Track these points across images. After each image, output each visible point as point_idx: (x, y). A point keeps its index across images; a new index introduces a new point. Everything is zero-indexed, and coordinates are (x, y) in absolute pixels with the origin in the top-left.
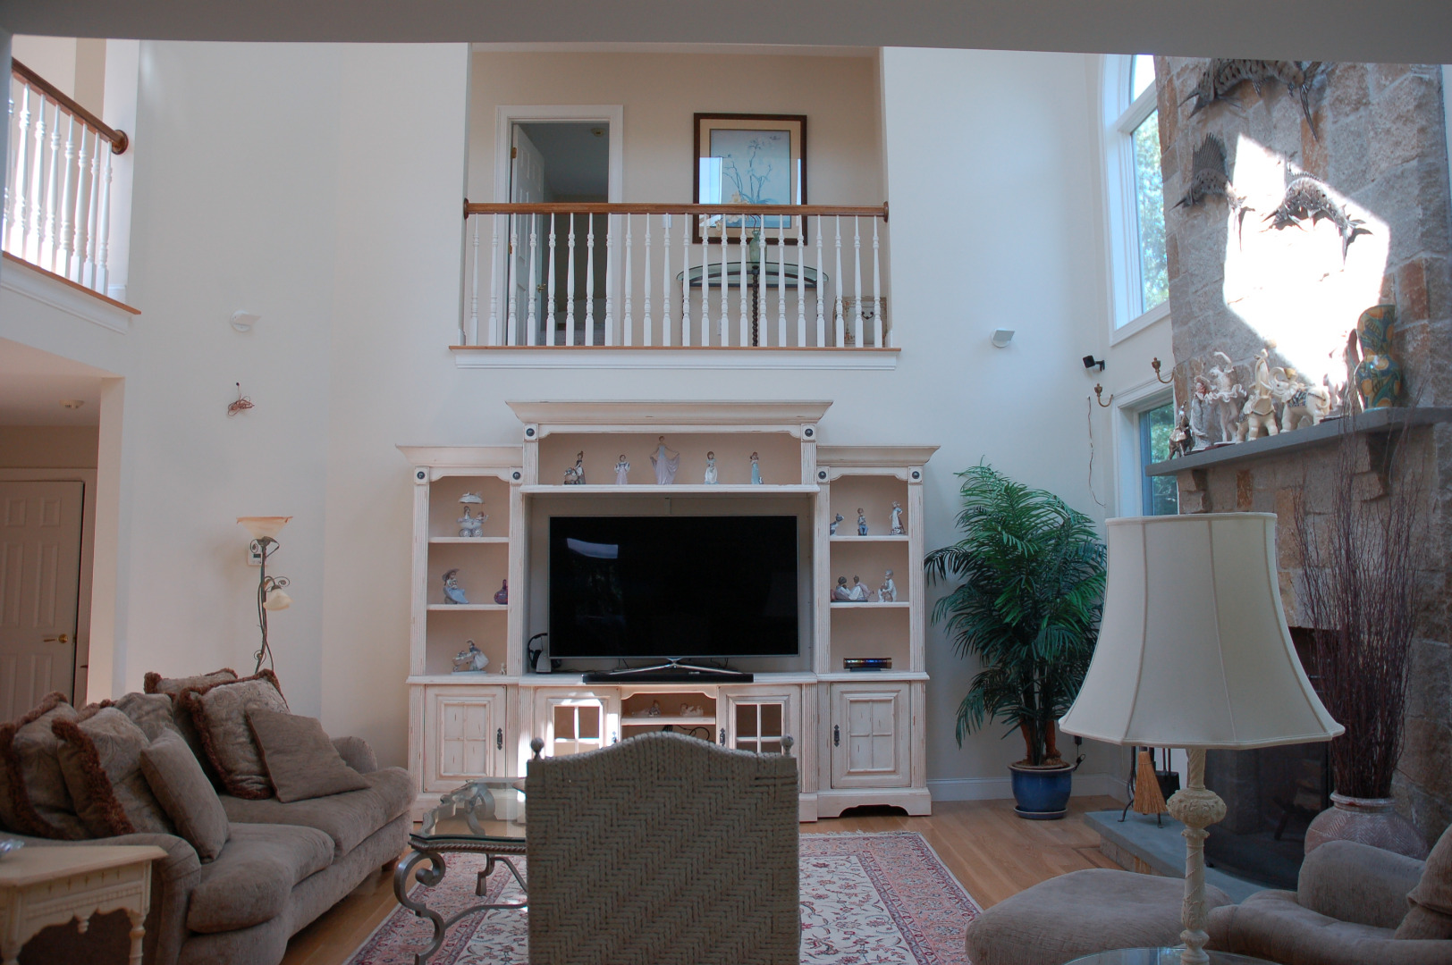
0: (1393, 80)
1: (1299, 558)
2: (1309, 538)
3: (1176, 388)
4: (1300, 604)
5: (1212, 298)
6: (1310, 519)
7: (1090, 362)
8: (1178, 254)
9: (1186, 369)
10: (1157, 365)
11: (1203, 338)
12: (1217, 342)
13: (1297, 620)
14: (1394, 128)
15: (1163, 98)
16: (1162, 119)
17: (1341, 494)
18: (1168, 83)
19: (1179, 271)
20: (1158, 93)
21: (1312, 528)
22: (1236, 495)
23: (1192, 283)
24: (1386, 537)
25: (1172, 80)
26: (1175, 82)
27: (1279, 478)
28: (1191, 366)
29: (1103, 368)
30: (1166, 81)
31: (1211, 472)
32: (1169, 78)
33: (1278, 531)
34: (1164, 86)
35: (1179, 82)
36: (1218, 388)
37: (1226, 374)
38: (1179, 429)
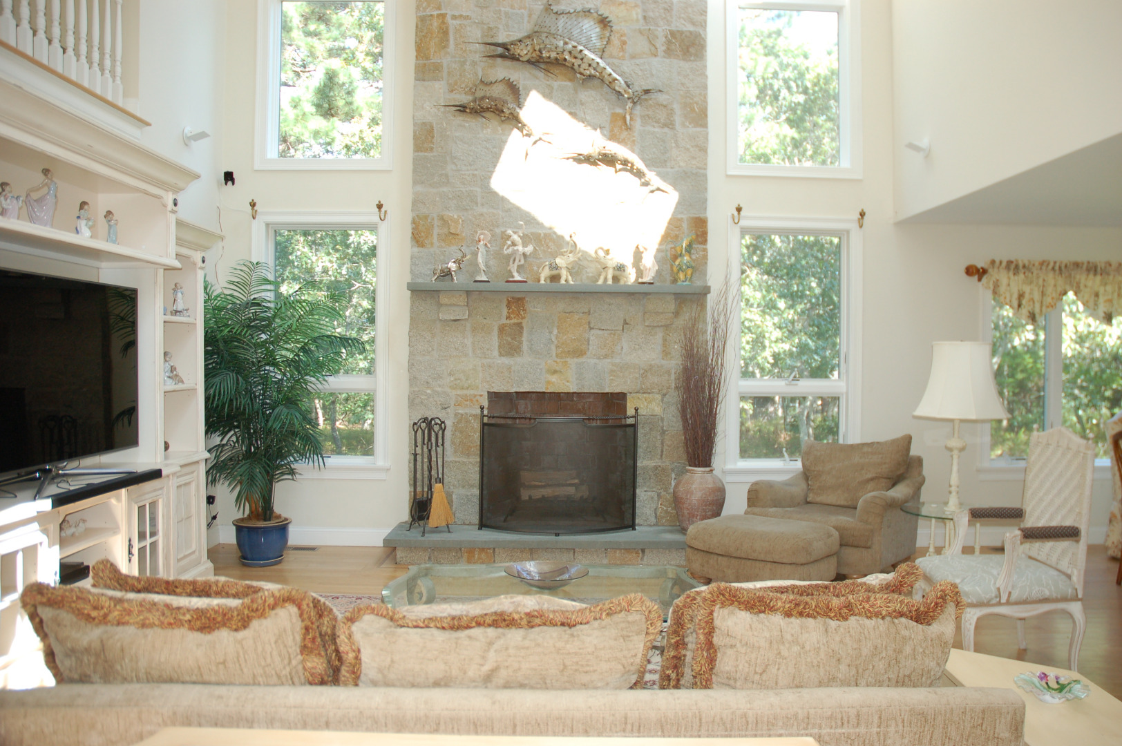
0: (694, 127)
1: (580, 353)
2: (591, 343)
3: (413, 229)
4: (577, 379)
5: (481, 180)
6: (593, 331)
7: (229, 177)
8: (433, 137)
9: (433, 219)
10: (380, 206)
11: (464, 203)
12: (485, 210)
13: (573, 388)
14: (691, 149)
15: (428, 22)
16: (424, 36)
17: (625, 320)
18: (438, 16)
19: (432, 149)
20: (419, 15)
21: (594, 337)
22: (505, 311)
23: (454, 163)
24: (664, 345)
25: (444, 16)
26: (448, 19)
27: (561, 306)
28: (442, 218)
29: (233, 184)
30: (435, 13)
31: (476, 294)
32: (439, 12)
33: (557, 337)
34: (431, 15)
35: (454, 22)
36: (514, 244)
37: (519, 236)
38: (454, 262)
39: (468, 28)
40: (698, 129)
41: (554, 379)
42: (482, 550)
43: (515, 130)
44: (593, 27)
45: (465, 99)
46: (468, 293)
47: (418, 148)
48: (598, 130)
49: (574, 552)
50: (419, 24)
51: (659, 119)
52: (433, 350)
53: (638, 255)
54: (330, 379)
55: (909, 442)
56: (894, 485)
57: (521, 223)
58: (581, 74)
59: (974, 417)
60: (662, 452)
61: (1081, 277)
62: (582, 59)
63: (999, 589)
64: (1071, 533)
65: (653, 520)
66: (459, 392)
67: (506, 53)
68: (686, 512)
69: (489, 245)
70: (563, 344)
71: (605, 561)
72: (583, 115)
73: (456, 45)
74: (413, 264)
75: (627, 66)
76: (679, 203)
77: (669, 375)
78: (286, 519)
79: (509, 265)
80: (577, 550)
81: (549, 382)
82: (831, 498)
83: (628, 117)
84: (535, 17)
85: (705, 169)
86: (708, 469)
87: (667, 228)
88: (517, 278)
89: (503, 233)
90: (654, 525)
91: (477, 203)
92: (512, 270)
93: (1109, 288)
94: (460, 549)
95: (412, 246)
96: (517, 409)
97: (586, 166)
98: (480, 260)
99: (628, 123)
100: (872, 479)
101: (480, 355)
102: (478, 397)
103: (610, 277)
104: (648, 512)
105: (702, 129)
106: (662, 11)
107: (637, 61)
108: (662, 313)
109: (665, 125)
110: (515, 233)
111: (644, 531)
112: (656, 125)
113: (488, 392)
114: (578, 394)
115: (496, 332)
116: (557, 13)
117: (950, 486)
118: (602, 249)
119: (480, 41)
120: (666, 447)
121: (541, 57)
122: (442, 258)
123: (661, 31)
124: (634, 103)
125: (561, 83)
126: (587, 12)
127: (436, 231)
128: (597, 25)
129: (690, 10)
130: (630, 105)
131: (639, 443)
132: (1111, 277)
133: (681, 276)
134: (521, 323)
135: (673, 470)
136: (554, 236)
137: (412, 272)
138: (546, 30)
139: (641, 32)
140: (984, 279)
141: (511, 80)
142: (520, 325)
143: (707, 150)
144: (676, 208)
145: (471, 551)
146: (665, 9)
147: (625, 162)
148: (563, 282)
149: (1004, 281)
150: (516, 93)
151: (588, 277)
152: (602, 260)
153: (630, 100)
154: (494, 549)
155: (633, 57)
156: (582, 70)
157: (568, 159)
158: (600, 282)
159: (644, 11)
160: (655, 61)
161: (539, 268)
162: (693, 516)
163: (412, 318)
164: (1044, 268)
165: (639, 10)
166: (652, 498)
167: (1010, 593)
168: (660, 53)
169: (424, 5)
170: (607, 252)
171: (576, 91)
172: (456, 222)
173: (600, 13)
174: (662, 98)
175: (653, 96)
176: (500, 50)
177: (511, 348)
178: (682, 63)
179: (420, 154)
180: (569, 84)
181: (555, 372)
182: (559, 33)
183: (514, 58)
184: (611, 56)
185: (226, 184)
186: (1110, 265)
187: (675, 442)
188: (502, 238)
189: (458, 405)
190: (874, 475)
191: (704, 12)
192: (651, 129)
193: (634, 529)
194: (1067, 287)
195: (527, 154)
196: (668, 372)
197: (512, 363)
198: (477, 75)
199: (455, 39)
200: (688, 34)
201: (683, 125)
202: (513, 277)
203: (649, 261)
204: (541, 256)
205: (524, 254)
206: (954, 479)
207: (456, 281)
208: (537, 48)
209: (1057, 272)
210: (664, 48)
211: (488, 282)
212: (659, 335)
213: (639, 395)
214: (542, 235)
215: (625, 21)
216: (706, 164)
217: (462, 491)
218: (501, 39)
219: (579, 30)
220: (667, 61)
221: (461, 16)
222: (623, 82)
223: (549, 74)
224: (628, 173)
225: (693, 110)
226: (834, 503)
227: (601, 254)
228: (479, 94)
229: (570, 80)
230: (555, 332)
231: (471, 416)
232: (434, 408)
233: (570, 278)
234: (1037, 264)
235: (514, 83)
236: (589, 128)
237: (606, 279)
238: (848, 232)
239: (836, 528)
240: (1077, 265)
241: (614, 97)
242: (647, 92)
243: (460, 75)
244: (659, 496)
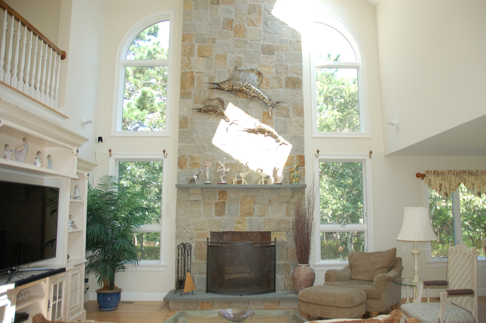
0: (298, 117)
1: (250, 214)
2: (255, 210)
3: (178, 161)
4: (249, 226)
5: (208, 140)
6: (256, 205)
7: (100, 139)
8: (187, 122)
9: (187, 157)
10: (164, 152)
11: (200, 150)
12: (209, 153)
13: (247, 230)
14: (297, 126)
15: (186, 75)
16: (184, 80)
17: (270, 200)
18: (190, 72)
19: (187, 127)
20: (182, 72)
21: (256, 207)
22: (218, 196)
23: (196, 133)
24: (287, 210)
25: (192, 72)
26: (194, 73)
27: (242, 194)
28: (191, 156)
29: (102, 142)
30: (189, 71)
31: (206, 189)
32: (190, 70)
33: (240, 207)
34: (187, 72)
35: (197, 74)
36: (222, 168)
37: (224, 164)
38: (196, 175)
39: (202, 77)
40: (300, 118)
41: (239, 226)
42: (208, 302)
43: (222, 119)
44: (255, 76)
45: (201, 106)
46: (202, 188)
47: (181, 127)
48: (258, 119)
49: (248, 303)
50: (182, 75)
51: (283, 114)
52: (186, 213)
53: (275, 171)
54: (142, 226)
55: (396, 251)
56: (389, 271)
57: (225, 158)
58: (250, 95)
59: (423, 240)
60: (287, 257)
61: (466, 177)
62: (250, 89)
63: (439, 319)
64: (469, 292)
65: (283, 288)
66: (198, 232)
67: (218, 87)
68: (298, 284)
69: (211, 168)
70: (243, 210)
71: (262, 307)
72: (251, 113)
73: (198, 84)
74: (178, 176)
75: (269, 92)
76: (292, 149)
77: (289, 224)
78: (120, 289)
79: (219, 177)
80: (250, 302)
81: (237, 227)
82: (362, 277)
83: (270, 113)
84: (230, 72)
85: (303, 135)
86: (307, 265)
87: (288, 160)
88: (223, 182)
89: (217, 163)
90: (284, 290)
91: (206, 150)
92: (221, 179)
93: (478, 181)
94: (198, 302)
95: (178, 169)
96: (223, 239)
97: (252, 134)
98: (207, 174)
99: (270, 116)
100: (380, 268)
101: (207, 216)
102: (206, 234)
103: (263, 181)
104: (281, 284)
105: (301, 118)
106: (284, 69)
107: (274, 90)
108: (286, 197)
109: (286, 116)
110: (222, 163)
111: (279, 293)
112: (282, 116)
113: (211, 232)
114: (250, 232)
115: (214, 206)
116: (240, 70)
117: (414, 271)
118: (259, 169)
119: (207, 82)
120: (288, 255)
121: (233, 89)
122: (191, 173)
123: (283, 77)
124: (273, 107)
125: (242, 99)
126: (252, 70)
127: (188, 162)
128: (256, 75)
129: (295, 69)
130: (271, 108)
131: (277, 254)
132: (479, 177)
133: (294, 180)
134: (225, 202)
135: (292, 265)
136: (239, 164)
137: (178, 180)
138: (235, 77)
139: (275, 78)
140: (424, 179)
141: (220, 99)
142: (224, 203)
143: (304, 126)
144: (291, 151)
145: (202, 303)
146: (285, 68)
147: (269, 132)
148: (243, 183)
149: (433, 179)
150: (223, 104)
151: (253, 181)
152: (260, 174)
153: (271, 106)
154: (213, 302)
155: (272, 88)
156: (250, 94)
157: (245, 131)
158: (259, 184)
159: (276, 69)
160: (281, 90)
161: (232, 178)
162: (301, 286)
163: (177, 200)
164: (450, 173)
165: (274, 69)
166: (283, 278)
167: (444, 321)
168: (283, 86)
169: (184, 68)
170: (262, 171)
171: (248, 103)
172: (197, 158)
173: (258, 70)
174: (284, 105)
175: (280, 104)
176: (216, 86)
177: (220, 212)
178: (293, 91)
179: (182, 129)
180: (245, 100)
181: (240, 223)
182: (241, 79)
183: (222, 89)
184: (263, 88)
185: (99, 142)
186: (478, 171)
187: (293, 253)
188: (217, 165)
189: (197, 237)
190: (381, 266)
191: (301, 69)
192: (280, 118)
193: (275, 292)
194: (461, 181)
195: (227, 129)
196: (289, 222)
197: (221, 219)
198: (206, 96)
199: (197, 82)
200: (295, 78)
201: (294, 116)
202: (221, 182)
203: (280, 174)
204: (233, 173)
205: (226, 172)
206: (416, 268)
207: (197, 184)
208: (231, 85)
209: (456, 175)
210: (285, 84)
211: (211, 184)
212: (285, 206)
213: (277, 233)
214: (234, 164)
215: (268, 73)
216: (303, 133)
217: (199, 276)
218: (217, 81)
219: (249, 77)
220: (286, 90)
221: (200, 72)
222: (268, 99)
223: (237, 96)
224: (270, 137)
225: (297, 110)
226: (363, 279)
227: (259, 171)
228: (207, 104)
229: (245, 98)
230: (240, 205)
231: (203, 242)
232: (187, 239)
233: (246, 182)
234: (446, 172)
235: (222, 100)
236: (253, 118)
237: (261, 182)
238: (365, 160)
239: (365, 291)
240: (464, 172)
241: (264, 105)
242: (278, 103)
243: (199, 96)
244: (286, 277)
